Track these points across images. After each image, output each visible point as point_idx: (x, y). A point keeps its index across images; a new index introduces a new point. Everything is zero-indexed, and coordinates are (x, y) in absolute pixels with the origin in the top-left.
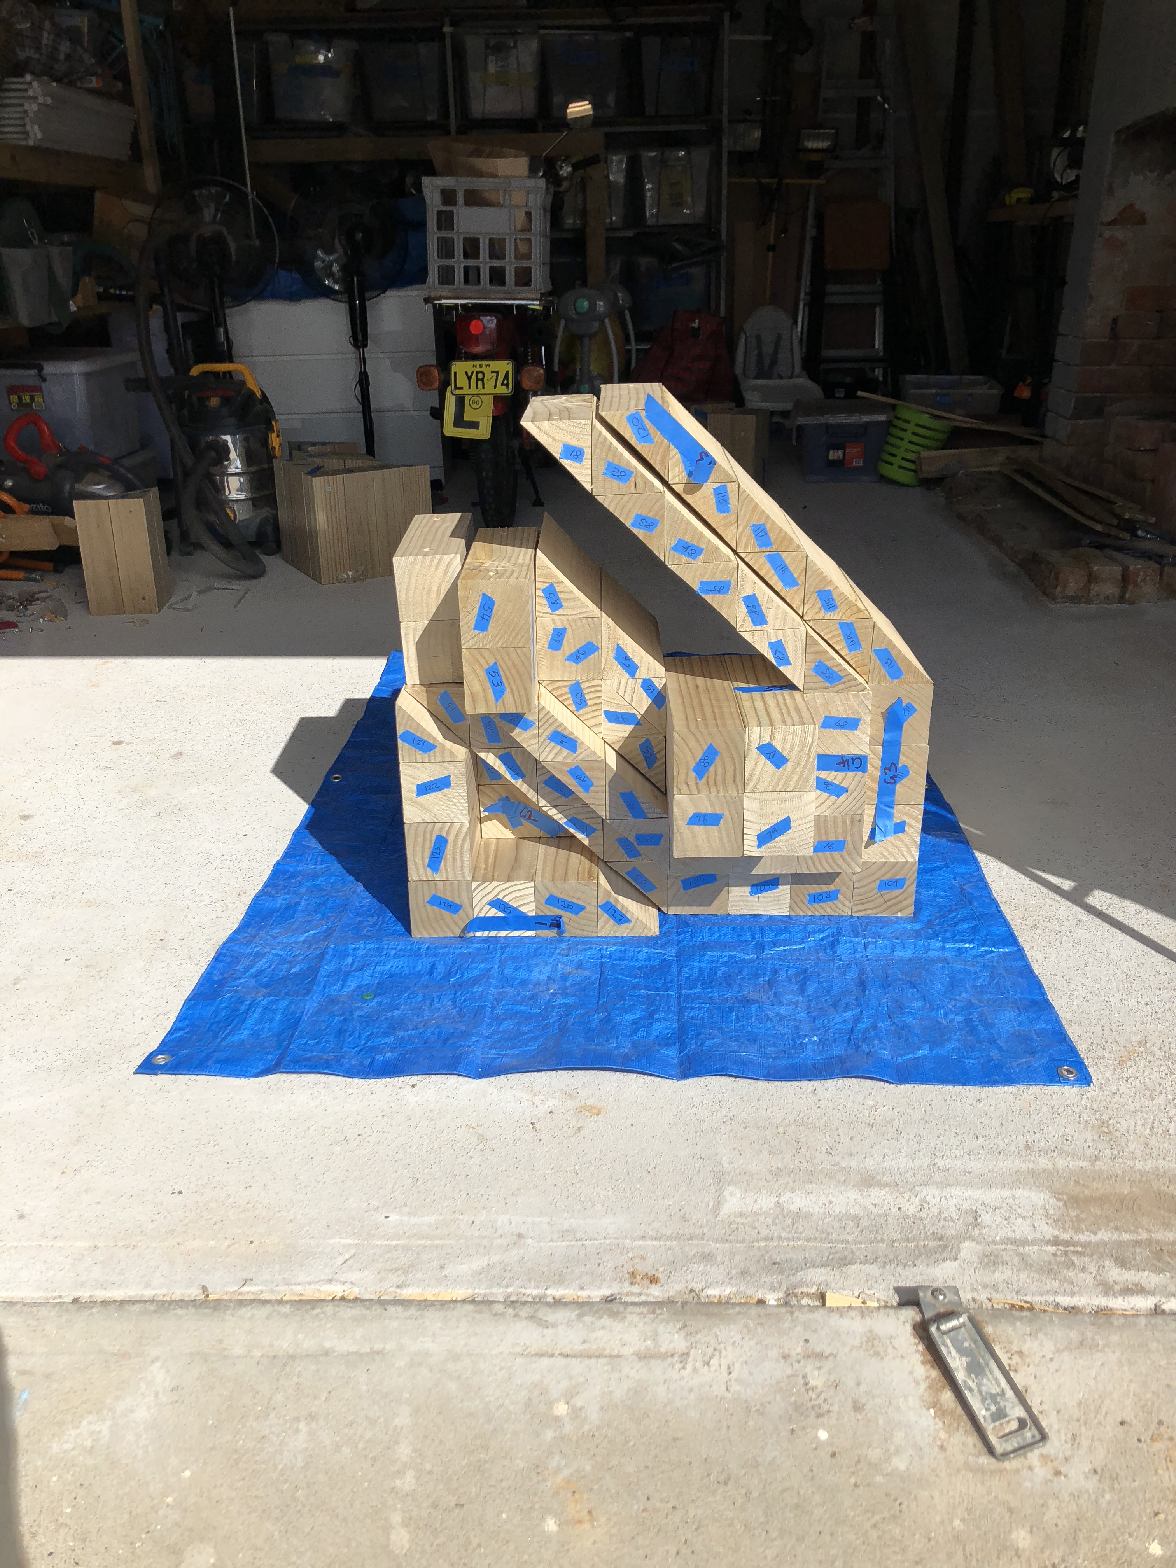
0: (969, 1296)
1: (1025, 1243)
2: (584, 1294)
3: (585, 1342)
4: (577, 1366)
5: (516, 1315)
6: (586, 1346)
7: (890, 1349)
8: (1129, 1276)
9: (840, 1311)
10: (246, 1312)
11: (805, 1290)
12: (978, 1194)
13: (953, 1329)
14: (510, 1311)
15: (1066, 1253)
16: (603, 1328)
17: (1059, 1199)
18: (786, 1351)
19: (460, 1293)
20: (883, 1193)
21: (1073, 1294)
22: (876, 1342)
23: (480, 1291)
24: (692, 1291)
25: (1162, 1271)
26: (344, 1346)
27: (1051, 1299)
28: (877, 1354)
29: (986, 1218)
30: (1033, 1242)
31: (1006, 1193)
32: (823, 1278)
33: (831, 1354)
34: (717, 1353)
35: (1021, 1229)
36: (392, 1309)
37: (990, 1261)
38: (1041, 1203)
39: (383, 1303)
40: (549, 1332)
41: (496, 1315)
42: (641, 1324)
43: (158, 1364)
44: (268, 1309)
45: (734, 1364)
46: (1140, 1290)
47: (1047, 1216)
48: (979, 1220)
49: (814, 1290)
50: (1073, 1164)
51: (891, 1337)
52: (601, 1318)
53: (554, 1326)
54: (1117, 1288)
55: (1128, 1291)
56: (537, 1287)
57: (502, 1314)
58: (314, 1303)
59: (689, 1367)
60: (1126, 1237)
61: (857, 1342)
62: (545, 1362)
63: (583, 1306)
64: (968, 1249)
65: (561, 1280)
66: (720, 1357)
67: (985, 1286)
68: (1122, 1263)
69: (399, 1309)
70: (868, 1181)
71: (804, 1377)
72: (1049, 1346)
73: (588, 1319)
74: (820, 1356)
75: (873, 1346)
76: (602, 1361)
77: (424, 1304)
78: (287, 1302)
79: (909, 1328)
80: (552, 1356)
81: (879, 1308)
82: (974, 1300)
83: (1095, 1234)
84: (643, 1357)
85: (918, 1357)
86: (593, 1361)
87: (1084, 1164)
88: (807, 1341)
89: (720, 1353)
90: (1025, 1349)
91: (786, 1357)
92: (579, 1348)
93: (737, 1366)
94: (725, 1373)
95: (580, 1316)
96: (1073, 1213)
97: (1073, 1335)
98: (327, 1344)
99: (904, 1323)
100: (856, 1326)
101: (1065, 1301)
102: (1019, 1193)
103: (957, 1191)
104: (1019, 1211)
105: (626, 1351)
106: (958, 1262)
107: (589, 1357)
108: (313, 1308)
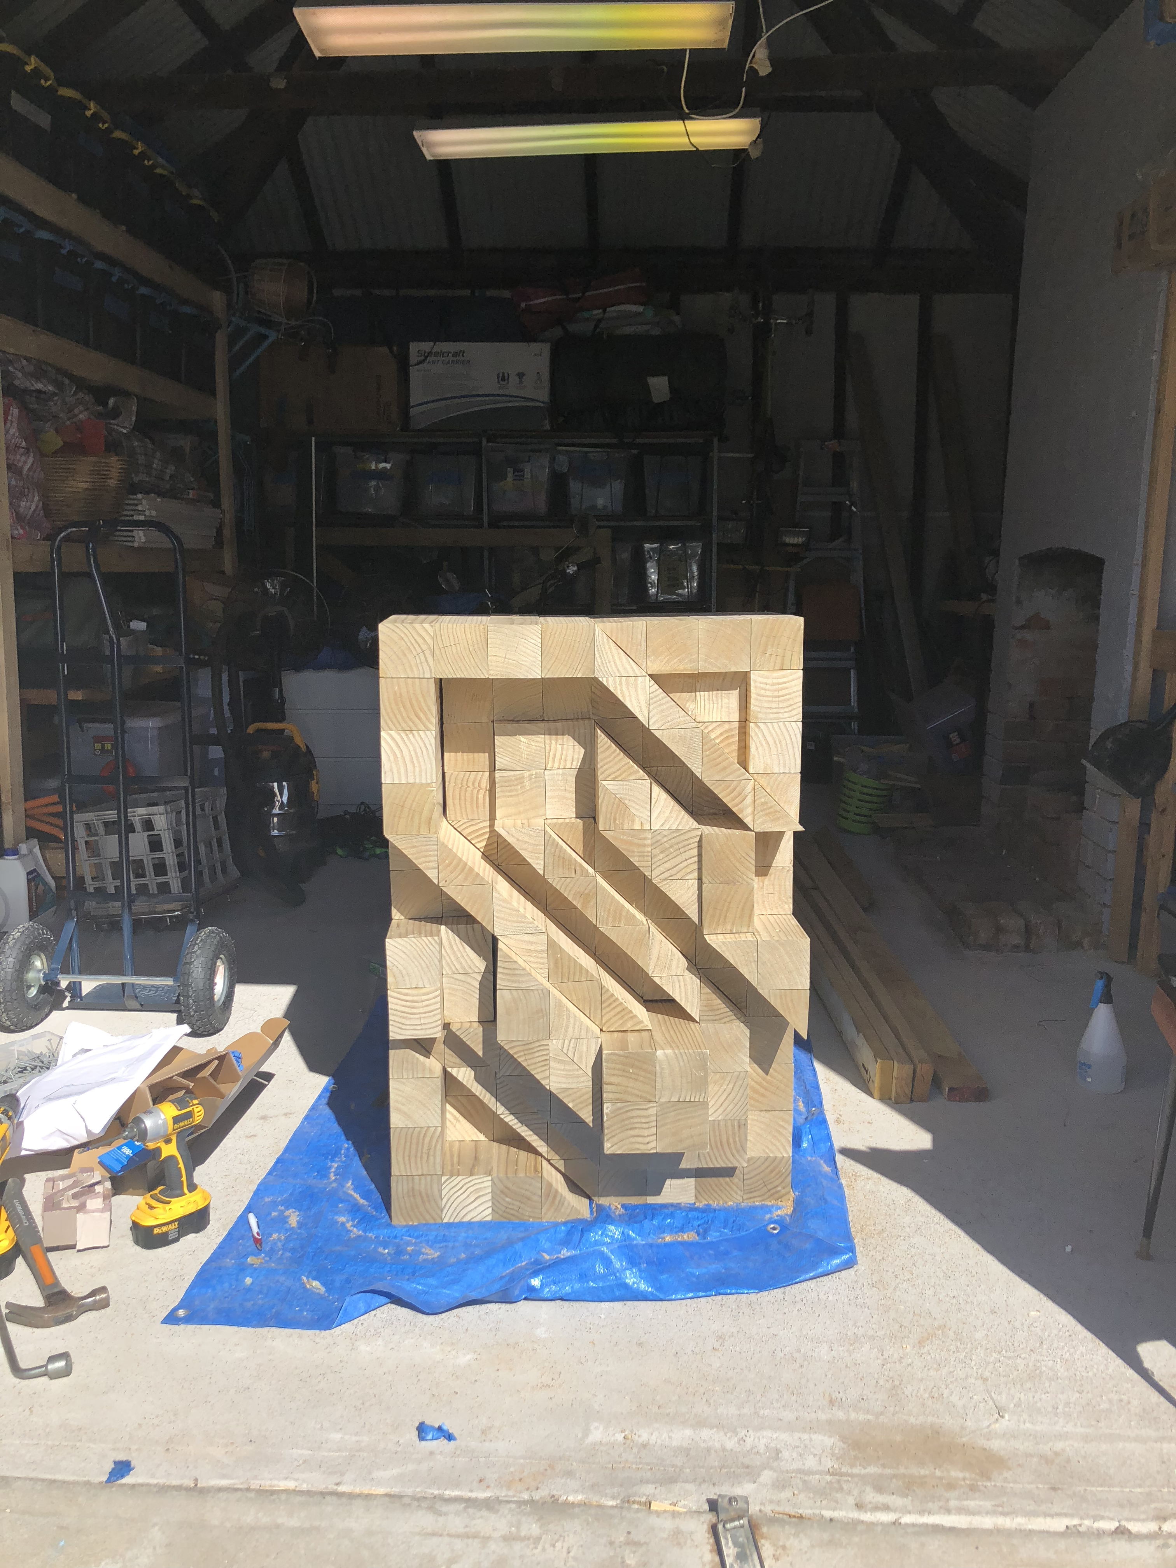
0: (757, 1508)
1: (810, 1472)
2: (473, 1495)
3: (467, 1526)
4: (458, 1544)
5: (419, 1506)
6: (467, 1530)
7: (689, 1541)
8: (881, 1499)
9: (658, 1514)
10: (223, 1496)
11: (637, 1499)
12: (784, 1436)
13: (735, 1528)
14: (416, 1503)
15: (839, 1482)
16: (481, 1517)
17: (844, 1443)
18: (613, 1540)
19: (381, 1491)
20: (712, 1431)
21: (834, 1509)
22: (680, 1536)
23: (395, 1490)
24: (553, 1496)
25: (907, 1496)
26: (294, 1522)
27: (817, 1512)
28: (679, 1544)
29: (785, 1454)
30: (816, 1473)
31: (805, 1436)
32: (652, 1491)
33: (645, 1543)
34: (562, 1538)
35: (811, 1463)
36: (328, 1498)
37: (780, 1485)
38: (830, 1444)
39: (323, 1494)
40: (441, 1519)
41: (404, 1505)
42: (510, 1515)
43: (157, 1528)
44: (239, 1494)
45: (573, 1546)
46: (886, 1508)
47: (833, 1455)
48: (780, 1455)
49: (644, 1499)
50: (862, 1417)
51: (692, 1533)
52: (480, 1510)
53: (446, 1514)
54: (870, 1506)
55: (876, 1508)
56: (439, 1489)
57: (409, 1505)
58: (273, 1492)
59: (540, 1547)
60: (888, 1471)
61: (665, 1536)
62: (435, 1540)
63: (469, 1502)
64: (767, 1476)
65: (457, 1485)
66: (564, 1541)
67: (771, 1502)
68: (879, 1489)
69: (334, 1498)
70: (700, 1423)
71: (622, 1558)
72: (806, 1542)
73: (471, 1511)
74: (637, 1544)
75: (677, 1538)
76: (476, 1540)
77: (351, 1496)
78: (253, 1490)
79: (705, 1527)
80: (441, 1535)
81: (686, 1512)
82: (760, 1511)
83: (865, 1468)
84: (508, 1539)
85: (709, 1547)
86: (470, 1541)
87: (870, 1417)
88: (629, 1533)
89: (564, 1538)
90: (788, 1544)
91: (611, 1543)
92: (461, 1530)
93: (575, 1548)
94: (565, 1554)
95: (466, 1508)
96: (853, 1453)
97: (826, 1536)
98: (280, 1521)
99: (703, 1523)
100: (668, 1524)
101: (828, 1514)
102: (814, 1437)
103: (768, 1433)
104: (812, 1450)
105: (496, 1535)
106: (755, 1484)
107: (468, 1537)
108: (272, 1495)
